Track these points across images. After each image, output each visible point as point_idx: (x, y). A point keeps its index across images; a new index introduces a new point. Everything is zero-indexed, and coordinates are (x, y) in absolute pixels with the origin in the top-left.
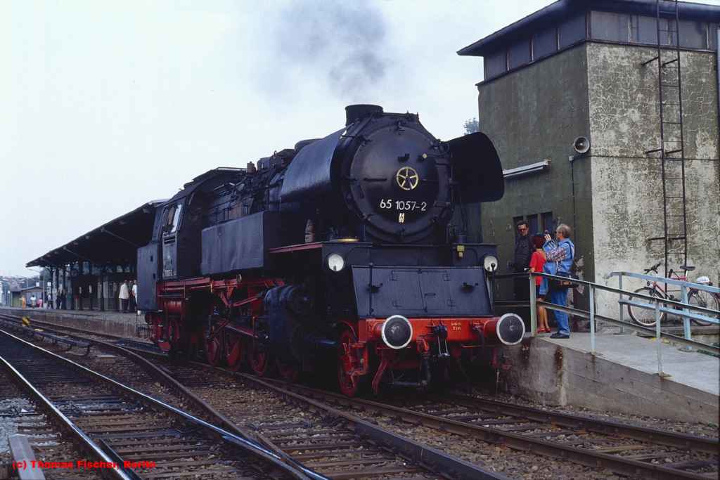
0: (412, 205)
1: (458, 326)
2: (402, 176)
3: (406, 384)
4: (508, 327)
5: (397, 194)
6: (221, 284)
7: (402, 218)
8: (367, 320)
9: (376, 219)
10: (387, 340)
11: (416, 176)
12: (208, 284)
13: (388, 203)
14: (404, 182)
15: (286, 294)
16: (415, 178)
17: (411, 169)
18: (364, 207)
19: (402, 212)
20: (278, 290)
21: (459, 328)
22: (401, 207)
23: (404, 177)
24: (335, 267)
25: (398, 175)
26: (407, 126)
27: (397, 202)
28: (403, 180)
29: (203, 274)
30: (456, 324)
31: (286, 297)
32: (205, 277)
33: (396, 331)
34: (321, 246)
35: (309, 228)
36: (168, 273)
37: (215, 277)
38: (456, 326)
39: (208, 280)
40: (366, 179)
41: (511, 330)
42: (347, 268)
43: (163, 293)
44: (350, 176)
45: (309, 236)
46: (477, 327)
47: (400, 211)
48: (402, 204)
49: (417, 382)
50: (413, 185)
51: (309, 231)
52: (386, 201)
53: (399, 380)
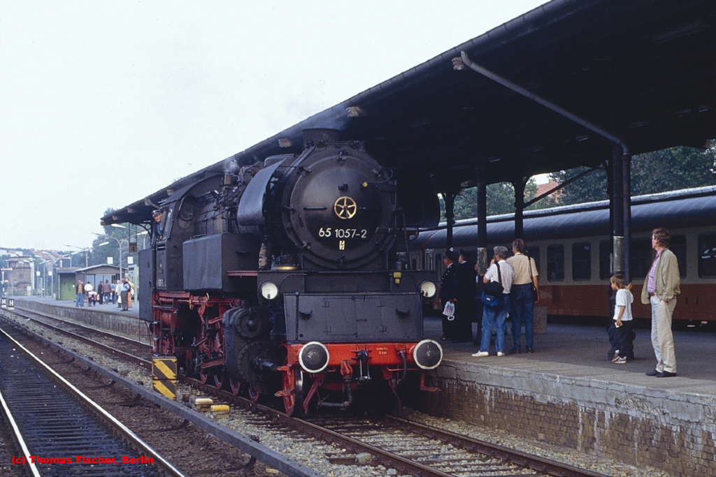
0: (351, 233)
1: (384, 351)
2: (340, 206)
3: (330, 404)
4: (425, 353)
5: (336, 223)
6: (196, 300)
7: (342, 246)
8: (292, 346)
9: (316, 247)
10: (304, 364)
11: (355, 205)
12: (188, 299)
13: (327, 231)
14: (342, 211)
15: (234, 318)
16: (353, 208)
17: (350, 198)
18: (305, 234)
19: (342, 239)
20: (230, 313)
21: (385, 353)
22: (341, 234)
23: (343, 207)
24: (269, 296)
25: (335, 205)
26: (350, 155)
27: (337, 231)
28: (341, 209)
29: (184, 288)
30: (381, 349)
31: (234, 320)
32: (187, 291)
33: (312, 356)
34: (256, 275)
35: (262, 252)
36: (160, 283)
37: (194, 293)
38: (382, 351)
39: (188, 295)
40: (305, 209)
41: (428, 355)
42: (280, 297)
43: (157, 303)
44: (289, 206)
45: (262, 259)
46: (401, 352)
47: (339, 239)
48: (341, 232)
49: (341, 403)
50: (351, 214)
51: (262, 255)
52: (325, 230)
53: (325, 401)
